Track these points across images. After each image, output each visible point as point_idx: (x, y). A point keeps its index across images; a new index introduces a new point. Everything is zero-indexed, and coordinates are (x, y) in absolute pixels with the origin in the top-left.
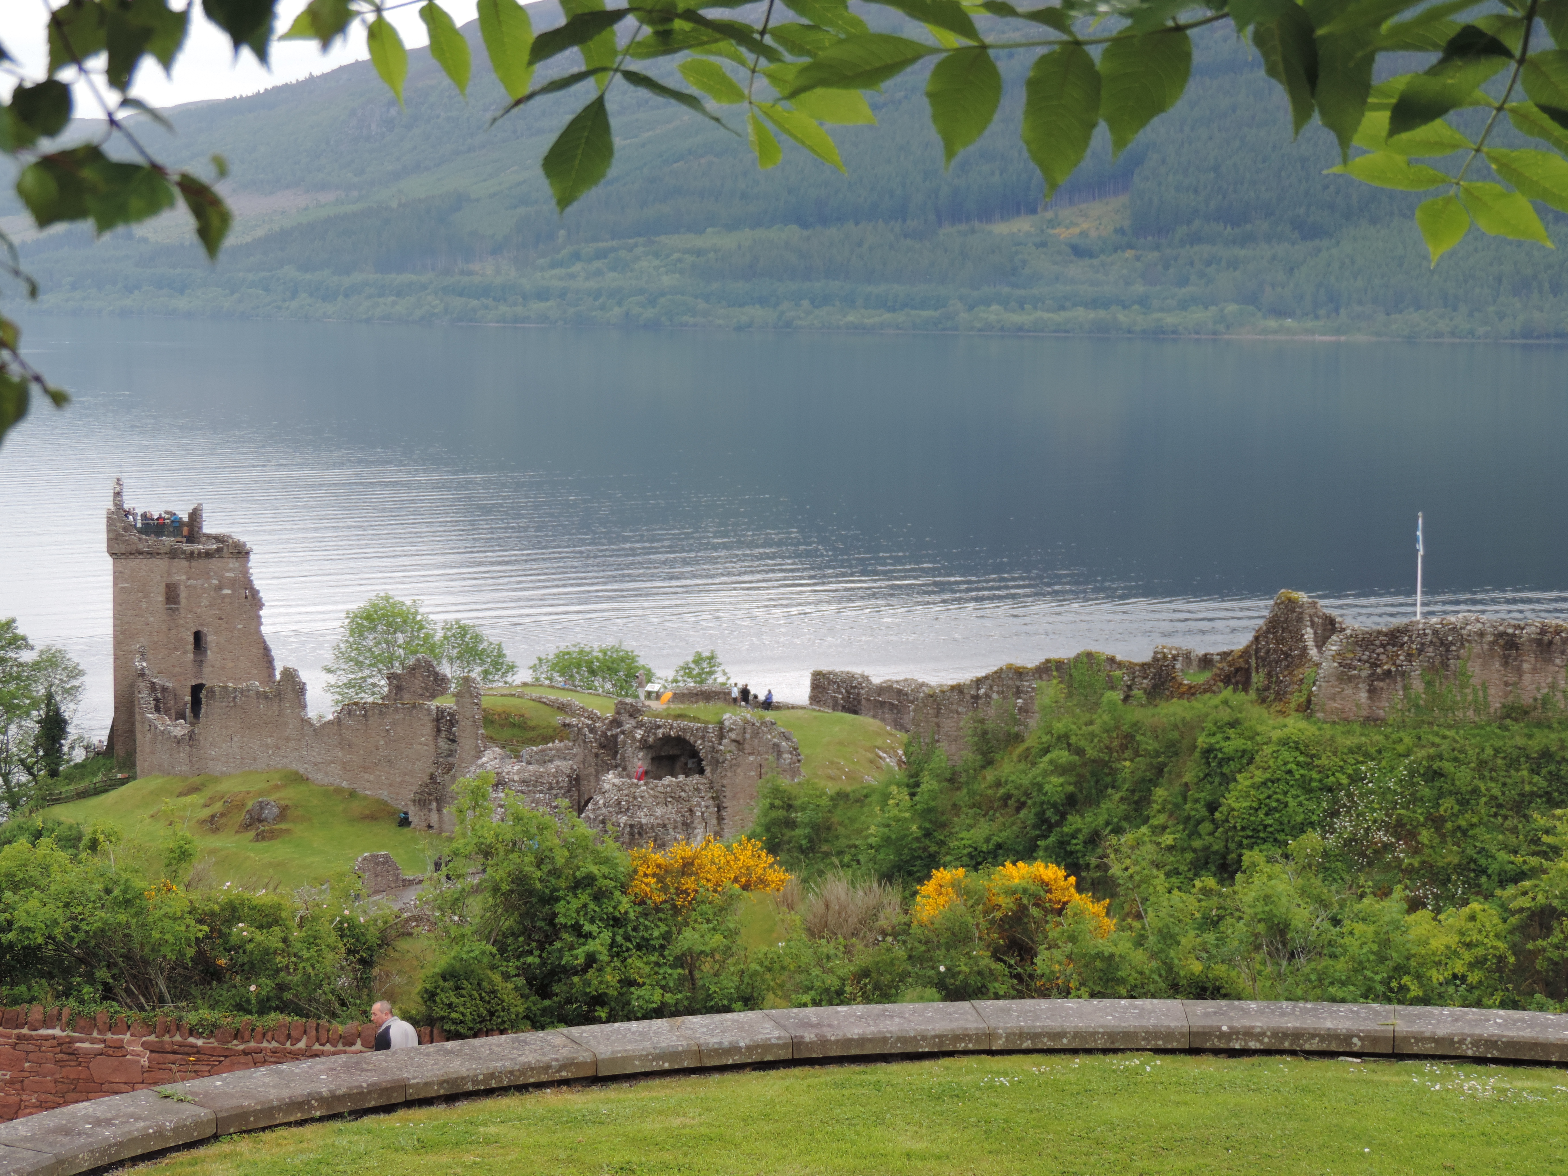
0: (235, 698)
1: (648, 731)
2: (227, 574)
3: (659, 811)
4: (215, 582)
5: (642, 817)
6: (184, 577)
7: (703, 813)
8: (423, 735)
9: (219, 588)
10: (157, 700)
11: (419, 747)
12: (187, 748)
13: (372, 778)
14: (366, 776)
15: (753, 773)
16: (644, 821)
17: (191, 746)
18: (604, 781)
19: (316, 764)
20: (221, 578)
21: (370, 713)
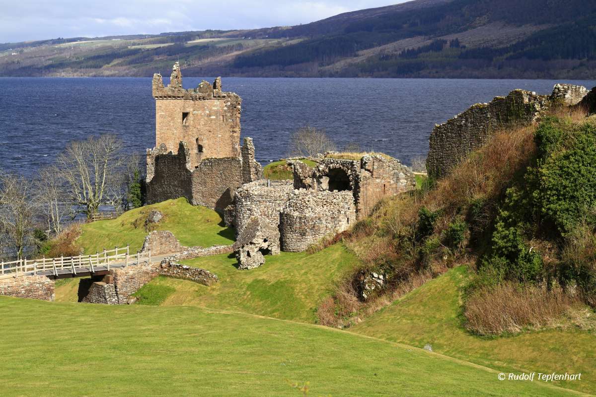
1: (326, 166)
2: (214, 108)
4: (208, 112)
6: (192, 110)
9: (210, 115)
15: (379, 190)
20: (210, 110)
21: (213, 164)
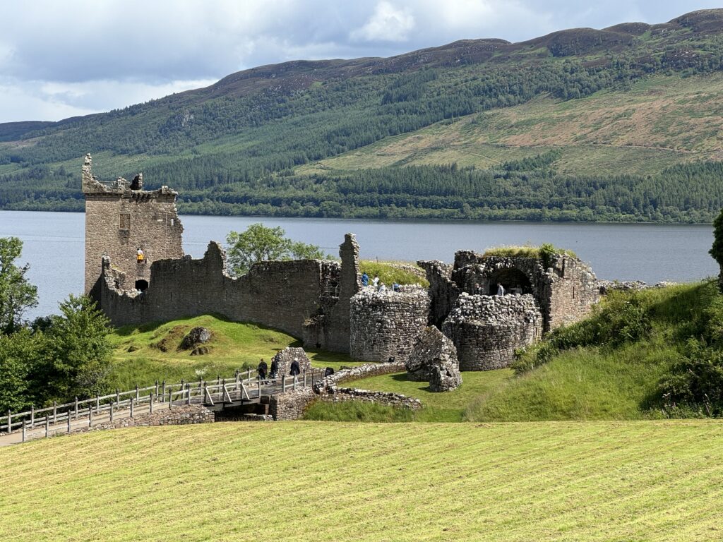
0: (175, 267)
1: (488, 266)
2: (160, 209)
3: (503, 318)
4: (153, 214)
5: (493, 322)
6: (132, 211)
7: (534, 321)
8: (312, 283)
9: (155, 218)
10: (116, 282)
11: (309, 291)
12: (140, 305)
13: (273, 314)
14: (269, 314)
15: (569, 293)
16: (495, 324)
17: (143, 304)
18: (460, 298)
19: (233, 307)
20: (156, 211)
21: (273, 269)
